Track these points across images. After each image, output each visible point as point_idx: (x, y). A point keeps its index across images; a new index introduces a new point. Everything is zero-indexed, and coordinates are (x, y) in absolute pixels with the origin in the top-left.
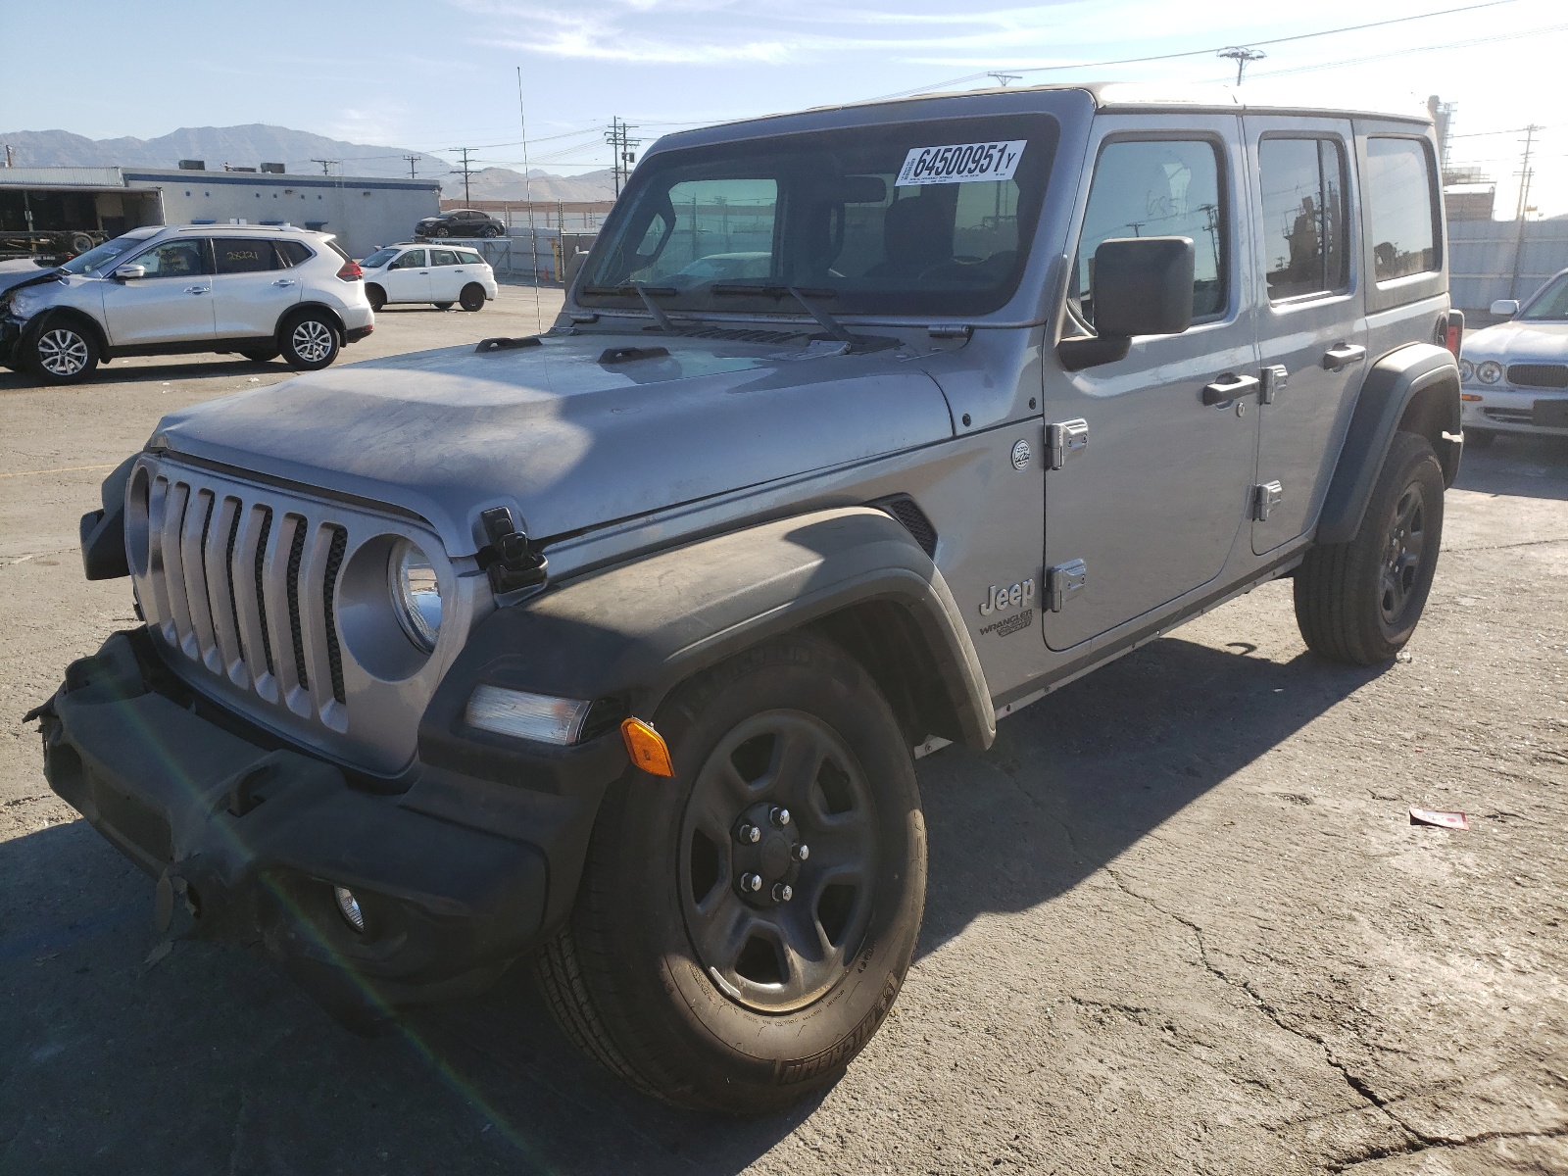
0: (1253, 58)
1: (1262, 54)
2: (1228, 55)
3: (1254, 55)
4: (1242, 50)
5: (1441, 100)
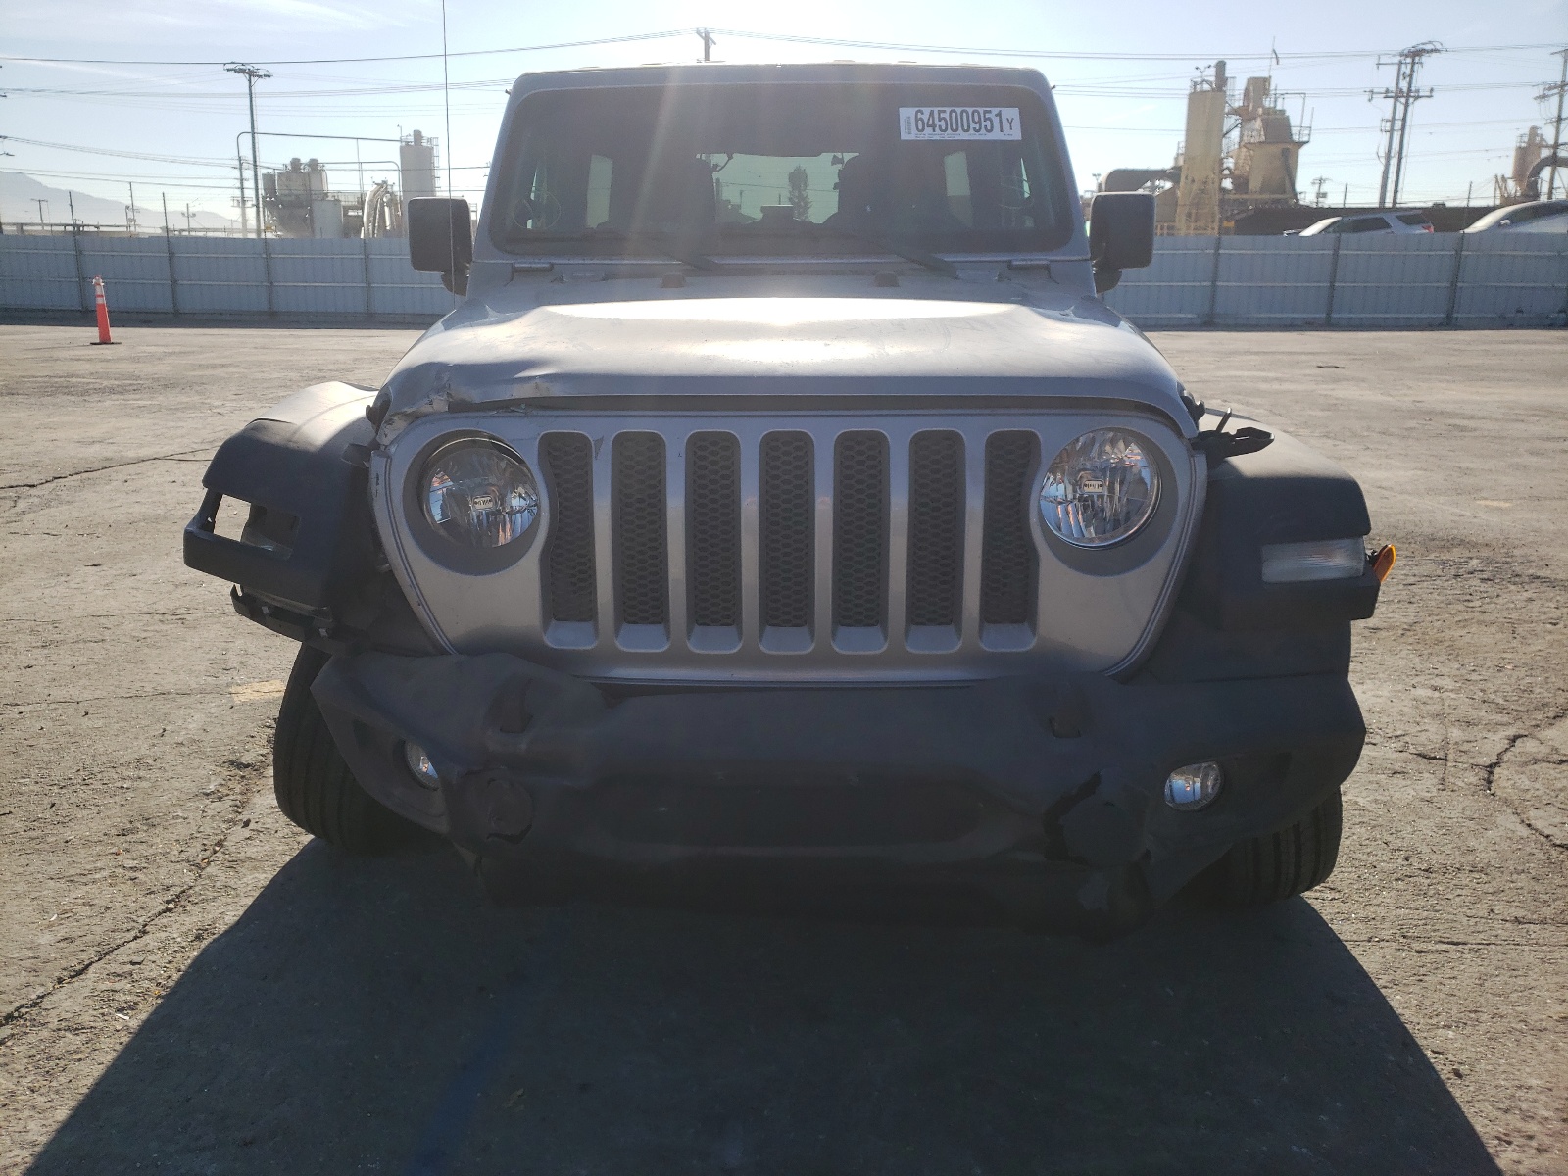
0: (260, 77)
1: (267, 74)
2: (235, 71)
3: (261, 73)
4: (248, 67)
5: (424, 134)
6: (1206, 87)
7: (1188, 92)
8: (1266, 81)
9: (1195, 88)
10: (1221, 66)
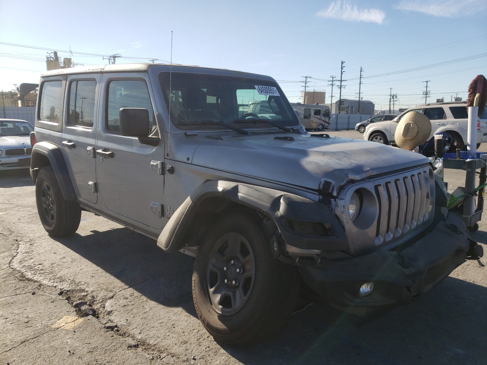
6: (52, 59)
7: (46, 60)
8: (70, 59)
9: (48, 59)
10: (55, 53)
